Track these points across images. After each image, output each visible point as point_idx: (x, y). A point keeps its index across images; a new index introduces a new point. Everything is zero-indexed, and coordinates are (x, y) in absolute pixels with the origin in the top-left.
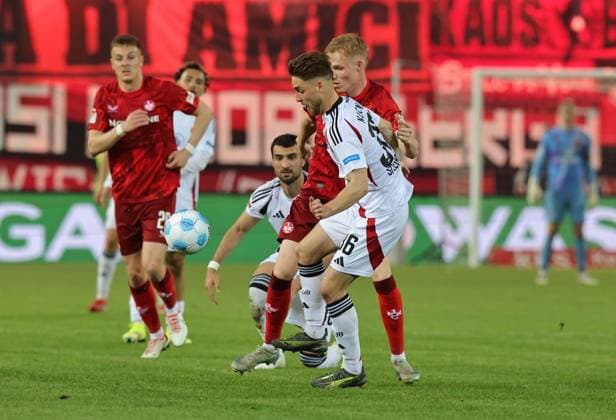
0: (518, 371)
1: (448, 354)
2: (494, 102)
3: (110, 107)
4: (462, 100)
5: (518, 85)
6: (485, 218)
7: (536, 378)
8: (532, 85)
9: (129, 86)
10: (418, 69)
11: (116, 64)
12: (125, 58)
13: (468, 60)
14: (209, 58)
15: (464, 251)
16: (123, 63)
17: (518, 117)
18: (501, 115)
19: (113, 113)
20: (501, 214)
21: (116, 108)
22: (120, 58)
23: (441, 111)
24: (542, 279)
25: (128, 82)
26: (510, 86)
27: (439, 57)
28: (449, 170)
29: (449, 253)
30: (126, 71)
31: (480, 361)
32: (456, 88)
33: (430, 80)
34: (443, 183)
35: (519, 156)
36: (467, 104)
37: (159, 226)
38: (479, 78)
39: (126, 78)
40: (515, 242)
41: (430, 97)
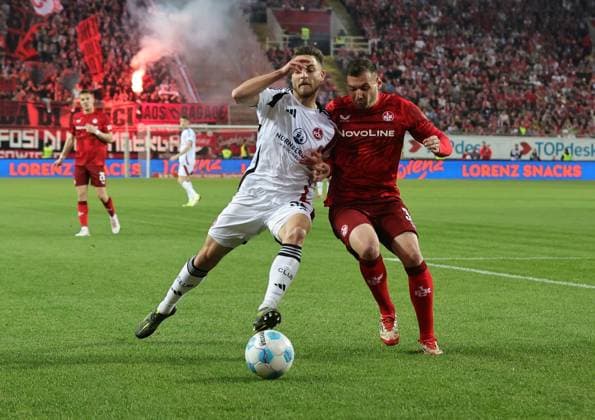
2: (153, 134)
4: (145, 134)
10: (133, 125)
13: (146, 123)
17: (159, 138)
18: (154, 138)
23: (139, 137)
27: (138, 122)
28: (141, 152)
32: (143, 130)
33: (136, 128)
34: (139, 156)
35: (160, 149)
38: (149, 128)
41: (136, 133)
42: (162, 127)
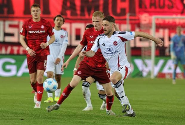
0: (166, 112)
1: (144, 106)
2: (159, 27)
3: (29, 27)
4: (149, 26)
5: (167, 21)
6: (156, 63)
7: (172, 114)
8: (171, 21)
9: (36, 20)
10: (135, 16)
11: (32, 13)
12: (35, 11)
13: (151, 13)
14: (69, 12)
15: (149, 73)
16: (35, 13)
17: (167, 31)
18: (161, 31)
19: (30, 29)
20: (161, 62)
21: (31, 27)
22: (34, 11)
23: (142, 29)
24: (174, 82)
25: (36, 19)
26: (164, 21)
27: (141, 12)
28: (145, 48)
29: (145, 74)
30: (36, 16)
31: (154, 108)
32: (147, 22)
33: (139, 19)
34: (143, 52)
35: (167, 43)
36: (151, 27)
37: (44, 65)
38: (154, 19)
39: (35, 18)
40: (166, 70)
41: (139, 25)
42: (169, 18)
